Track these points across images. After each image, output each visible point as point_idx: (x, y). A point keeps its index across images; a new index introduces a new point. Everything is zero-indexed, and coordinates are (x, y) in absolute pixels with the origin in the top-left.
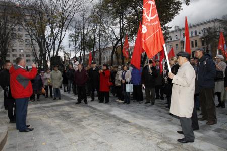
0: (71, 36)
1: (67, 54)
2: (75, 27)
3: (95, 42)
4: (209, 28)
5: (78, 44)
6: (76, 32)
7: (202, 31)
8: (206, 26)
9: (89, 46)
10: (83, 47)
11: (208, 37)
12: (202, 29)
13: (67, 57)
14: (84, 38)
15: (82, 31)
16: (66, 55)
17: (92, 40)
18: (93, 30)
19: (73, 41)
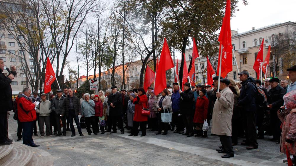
0: (80, 46)
1: (74, 73)
2: (86, 33)
3: (116, 54)
4: (280, 34)
5: (90, 58)
6: (87, 40)
7: (270, 38)
8: (276, 32)
9: (107, 60)
10: (97, 61)
11: (278, 48)
12: (270, 35)
13: (73, 76)
14: (99, 49)
15: (97, 38)
16: (72, 74)
17: (112, 52)
18: (113, 36)
19: (83, 53)
